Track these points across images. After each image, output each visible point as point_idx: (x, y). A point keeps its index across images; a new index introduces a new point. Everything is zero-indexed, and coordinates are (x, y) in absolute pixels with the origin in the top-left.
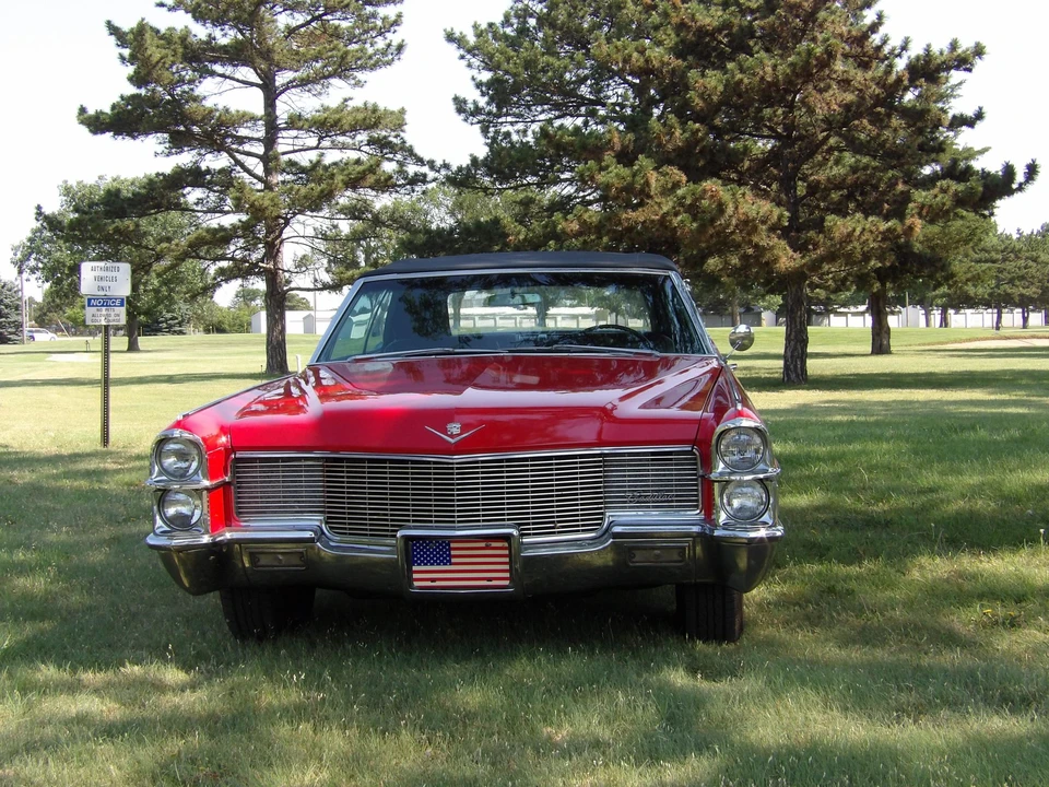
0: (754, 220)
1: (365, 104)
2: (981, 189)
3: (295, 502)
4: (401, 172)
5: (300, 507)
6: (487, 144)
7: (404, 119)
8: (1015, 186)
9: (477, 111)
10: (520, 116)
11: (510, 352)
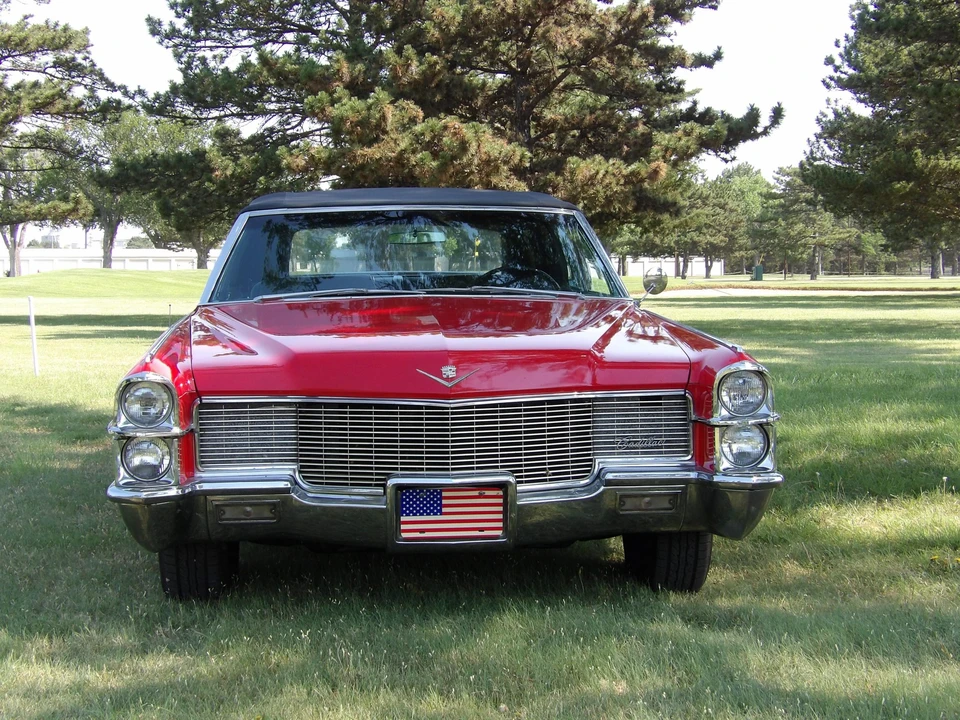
0: (496, 160)
1: (47, 22)
2: (726, 132)
3: (264, 450)
4: (93, 97)
5: (269, 455)
6: (181, 69)
7: (88, 41)
8: (759, 130)
9: (174, 33)
10: (221, 40)
11: (428, 293)
